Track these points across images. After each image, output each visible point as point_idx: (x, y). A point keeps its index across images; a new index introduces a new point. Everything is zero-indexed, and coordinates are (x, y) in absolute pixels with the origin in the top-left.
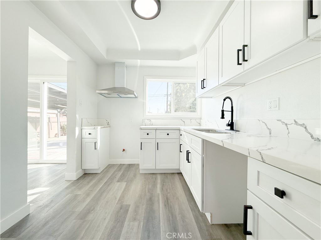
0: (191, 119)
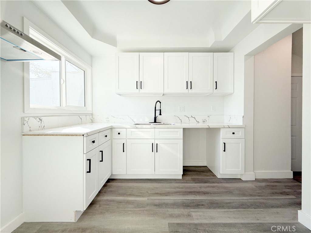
0: (86, 115)
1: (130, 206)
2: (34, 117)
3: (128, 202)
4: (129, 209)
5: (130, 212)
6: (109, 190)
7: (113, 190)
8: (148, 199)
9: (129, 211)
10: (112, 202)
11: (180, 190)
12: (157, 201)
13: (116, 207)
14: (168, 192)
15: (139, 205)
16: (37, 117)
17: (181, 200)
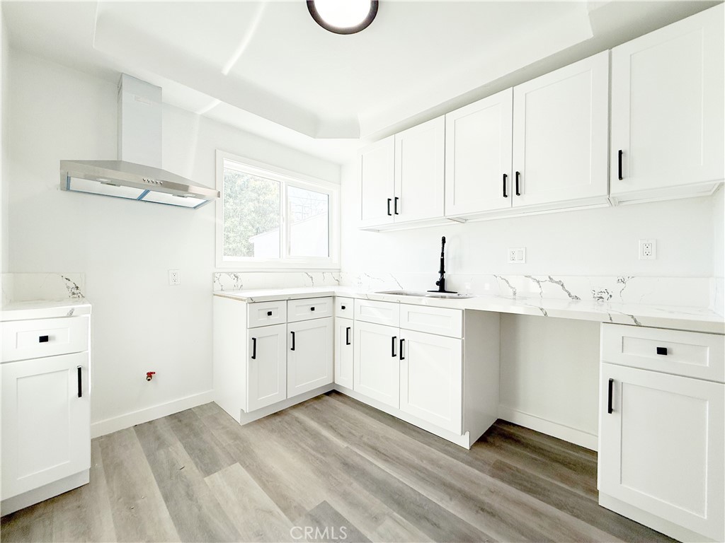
0: (323, 271)
1: (310, 442)
2: (228, 273)
3: (315, 436)
4: (304, 446)
5: (299, 450)
6: (315, 406)
7: (318, 408)
8: (347, 447)
9: (300, 446)
10: (298, 424)
11: (429, 467)
12: (357, 459)
13: (294, 433)
14: (398, 458)
15: (323, 447)
16: (232, 273)
17: (401, 485)
